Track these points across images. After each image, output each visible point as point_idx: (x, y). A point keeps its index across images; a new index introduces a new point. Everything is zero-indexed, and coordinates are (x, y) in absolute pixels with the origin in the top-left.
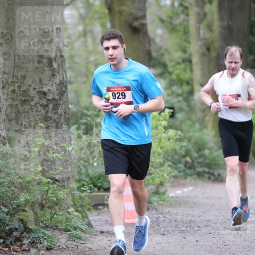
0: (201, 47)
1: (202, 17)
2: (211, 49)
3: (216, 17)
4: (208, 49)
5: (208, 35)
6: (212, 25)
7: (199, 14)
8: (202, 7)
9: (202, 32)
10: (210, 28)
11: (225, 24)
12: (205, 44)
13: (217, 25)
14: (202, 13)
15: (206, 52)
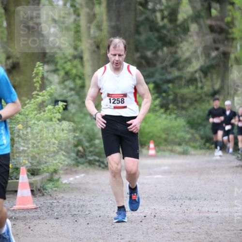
0: (91, 45)
1: (92, 17)
2: (101, 46)
3: (105, 17)
4: (98, 47)
5: (97, 34)
6: (102, 25)
7: (89, 14)
8: (92, 8)
9: (92, 31)
10: (99, 27)
11: (113, 24)
12: (95, 42)
13: (105, 25)
14: (92, 13)
15: (96, 49)
